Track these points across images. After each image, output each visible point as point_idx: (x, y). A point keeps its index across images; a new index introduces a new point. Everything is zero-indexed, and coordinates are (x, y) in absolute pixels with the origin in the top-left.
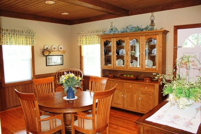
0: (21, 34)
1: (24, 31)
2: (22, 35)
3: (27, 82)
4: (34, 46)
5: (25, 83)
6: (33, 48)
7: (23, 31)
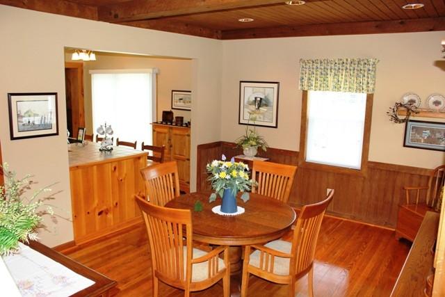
0: (341, 67)
1: (347, 60)
2: (342, 70)
3: (347, 171)
4: (372, 95)
5: (342, 171)
6: (370, 99)
7: (345, 61)
